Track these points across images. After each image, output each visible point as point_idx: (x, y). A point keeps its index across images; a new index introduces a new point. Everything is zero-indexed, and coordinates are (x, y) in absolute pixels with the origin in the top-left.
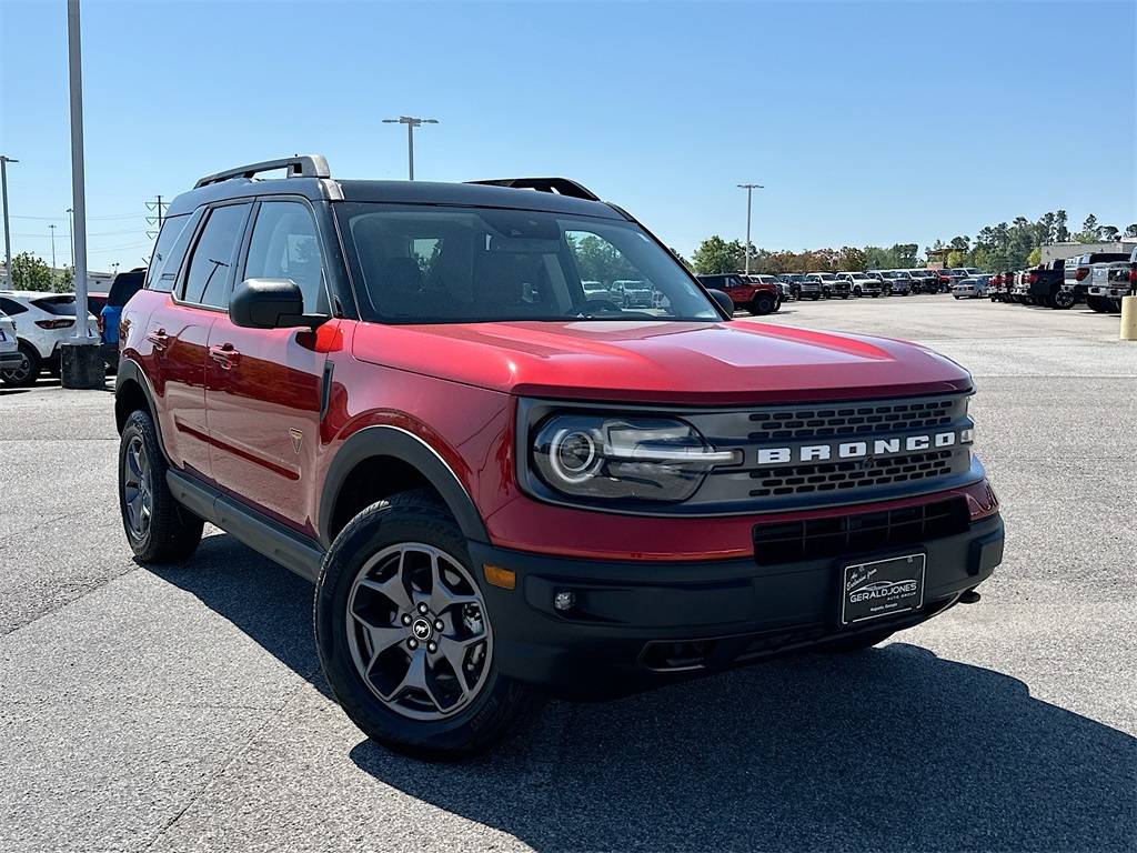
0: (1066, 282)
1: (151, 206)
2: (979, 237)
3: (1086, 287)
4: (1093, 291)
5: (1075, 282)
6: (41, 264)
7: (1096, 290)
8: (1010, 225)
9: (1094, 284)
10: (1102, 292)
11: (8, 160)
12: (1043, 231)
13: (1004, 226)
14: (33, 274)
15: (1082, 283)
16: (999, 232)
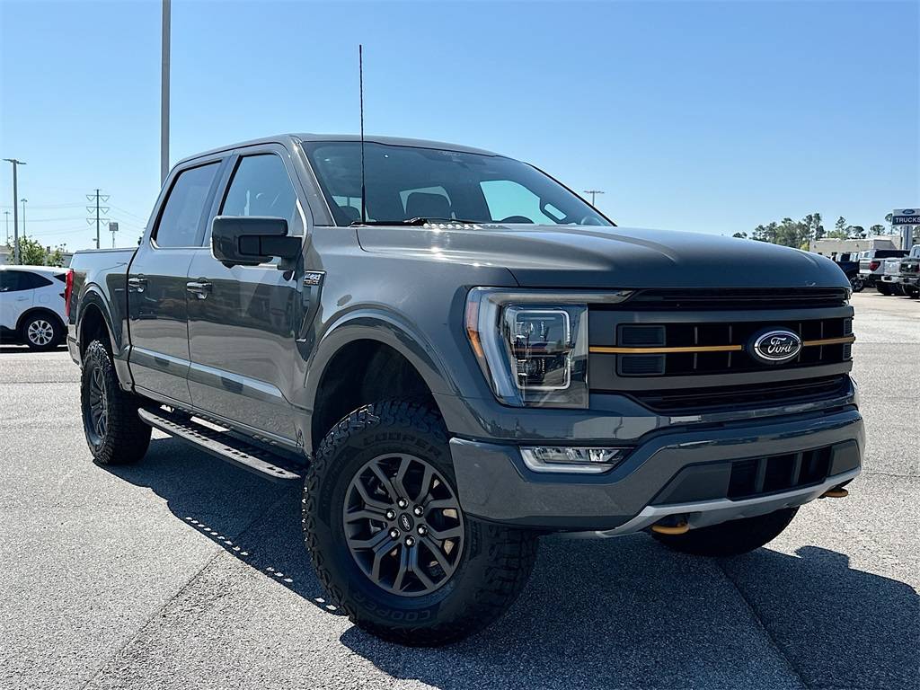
0: (861, 271)
1: (91, 198)
2: (754, 233)
3: (880, 276)
4: (886, 279)
5: (869, 272)
6: (36, 245)
7: (888, 278)
8: (779, 224)
9: (885, 273)
10: (894, 280)
11: (18, 163)
12: (805, 229)
13: (774, 225)
14: (30, 253)
15: (874, 273)
16: (771, 229)
